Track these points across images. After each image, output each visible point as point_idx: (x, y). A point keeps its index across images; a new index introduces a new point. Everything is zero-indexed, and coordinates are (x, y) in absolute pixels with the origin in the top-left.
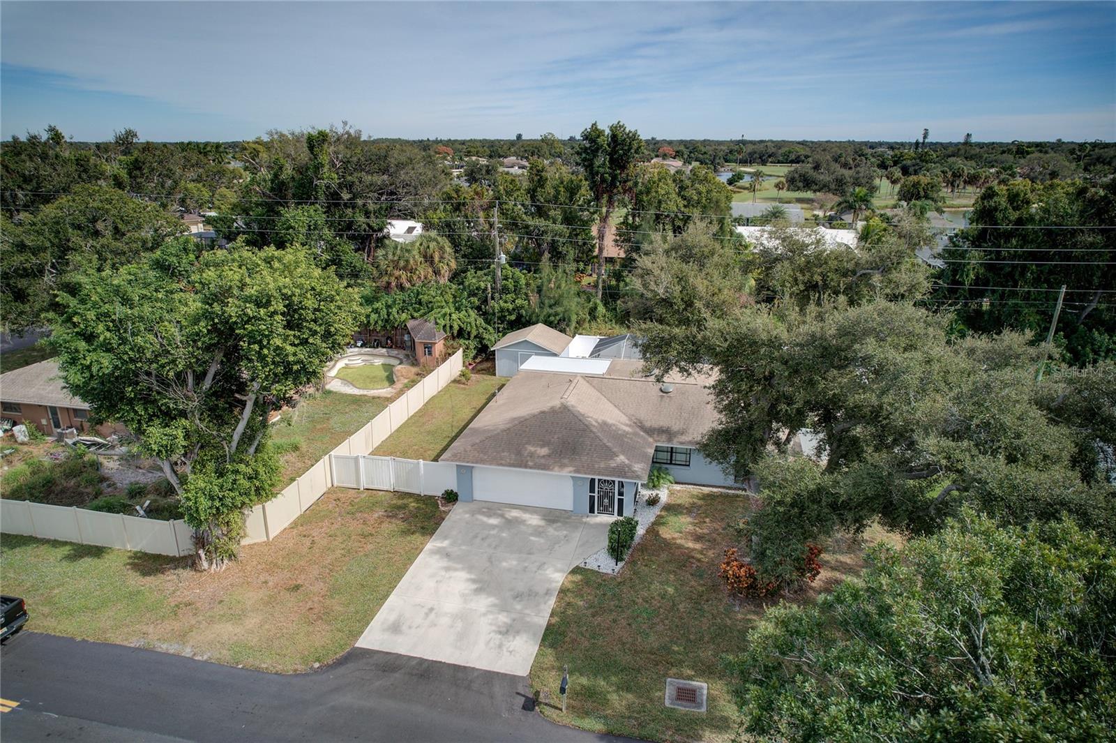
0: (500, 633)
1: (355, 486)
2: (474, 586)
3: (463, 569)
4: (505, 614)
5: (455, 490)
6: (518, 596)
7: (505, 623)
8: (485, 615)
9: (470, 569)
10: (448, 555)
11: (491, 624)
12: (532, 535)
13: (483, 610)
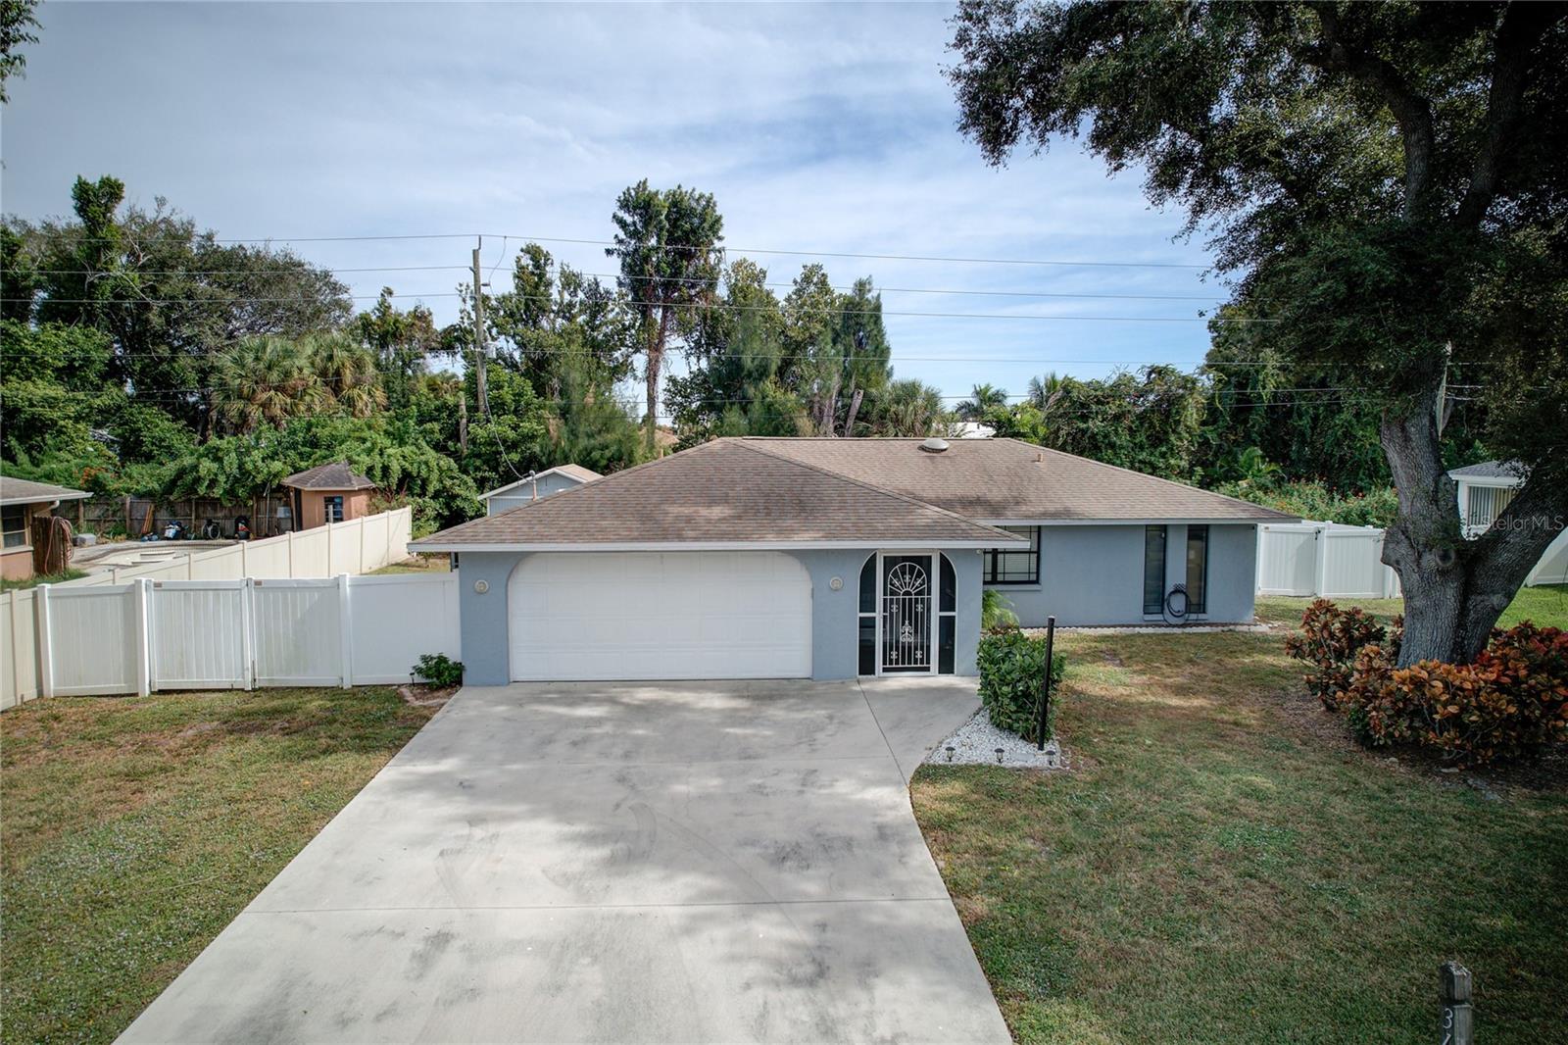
0: (795, 982)
1: (121, 687)
2: (602, 852)
3: (535, 814)
4: (775, 916)
5: (454, 655)
6: (783, 856)
7: (793, 946)
8: (689, 929)
9: (562, 810)
10: (465, 787)
11: (733, 958)
12: (724, 724)
13: (675, 914)
